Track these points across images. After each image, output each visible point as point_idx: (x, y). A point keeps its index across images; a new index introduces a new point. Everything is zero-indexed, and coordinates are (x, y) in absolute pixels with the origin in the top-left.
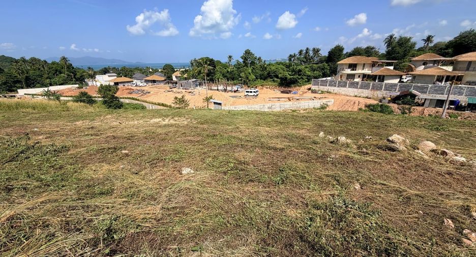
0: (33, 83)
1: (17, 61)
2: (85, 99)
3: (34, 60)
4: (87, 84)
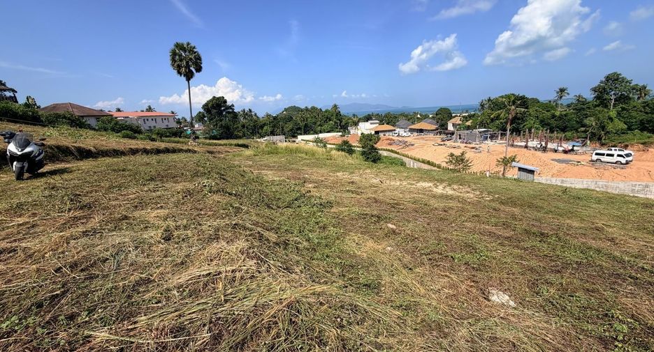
0: (309, 130)
2: (346, 147)
3: (313, 108)
4: (349, 133)
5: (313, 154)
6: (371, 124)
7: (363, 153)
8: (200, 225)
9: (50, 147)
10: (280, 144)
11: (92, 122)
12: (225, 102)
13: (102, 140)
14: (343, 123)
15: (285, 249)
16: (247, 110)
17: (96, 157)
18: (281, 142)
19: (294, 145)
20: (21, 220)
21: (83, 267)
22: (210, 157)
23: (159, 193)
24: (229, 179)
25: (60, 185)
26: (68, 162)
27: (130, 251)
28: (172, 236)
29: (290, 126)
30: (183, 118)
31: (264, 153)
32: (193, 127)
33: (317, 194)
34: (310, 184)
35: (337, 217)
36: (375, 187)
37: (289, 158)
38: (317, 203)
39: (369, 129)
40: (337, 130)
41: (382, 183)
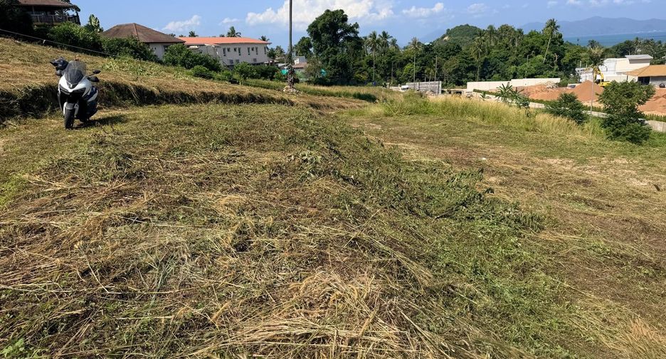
0: (490, 72)
1: (481, 33)
2: (570, 109)
3: (505, 29)
4: (577, 79)
5: (498, 117)
6: (632, 61)
7: (607, 123)
8: (295, 230)
9: (107, 85)
10: (432, 98)
11: (159, 52)
12: (345, 19)
13: (168, 79)
14: (566, 60)
15: (447, 305)
16: (379, 34)
17: (159, 104)
18: (434, 94)
19: (462, 100)
20: (59, 185)
21: (116, 275)
22: (315, 112)
23: (235, 166)
24: (343, 152)
25: (110, 140)
26: (126, 108)
27: (183, 260)
28: (250, 243)
29: (454, 62)
30: (278, 48)
31: (403, 111)
32: (292, 62)
33: (508, 198)
34: (492, 176)
35: (554, 253)
36: (642, 198)
37: (448, 123)
38: (508, 217)
39: (624, 73)
40: (551, 73)
41: (658, 189)
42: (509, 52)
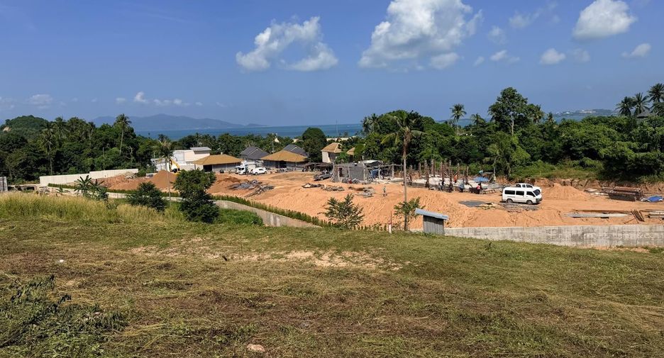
0: (66, 165)
1: (49, 125)
2: (149, 197)
3: (75, 122)
4: (153, 169)
5: (77, 213)
6: (196, 152)
7: (184, 207)
14: (140, 151)
19: (30, 197)
29: (19, 156)
33: (88, 301)
34: (70, 279)
35: (138, 349)
36: (214, 270)
37: (16, 225)
38: (87, 323)
39: (192, 162)
40: (128, 164)
41: (226, 260)
42: (83, 145)
